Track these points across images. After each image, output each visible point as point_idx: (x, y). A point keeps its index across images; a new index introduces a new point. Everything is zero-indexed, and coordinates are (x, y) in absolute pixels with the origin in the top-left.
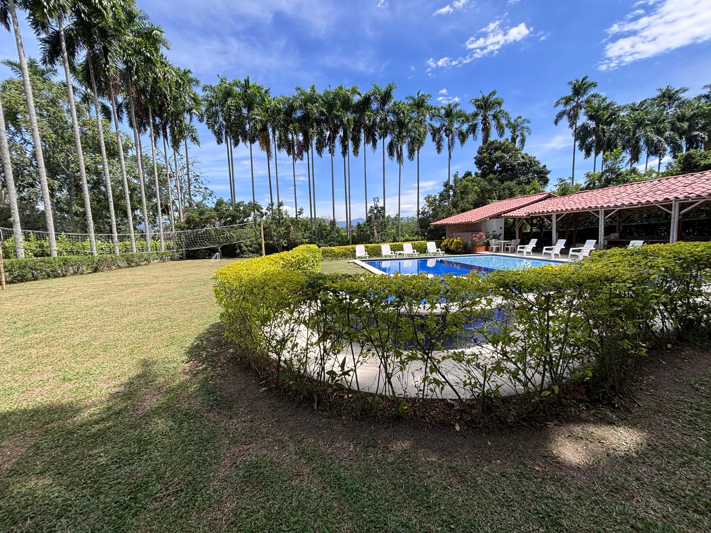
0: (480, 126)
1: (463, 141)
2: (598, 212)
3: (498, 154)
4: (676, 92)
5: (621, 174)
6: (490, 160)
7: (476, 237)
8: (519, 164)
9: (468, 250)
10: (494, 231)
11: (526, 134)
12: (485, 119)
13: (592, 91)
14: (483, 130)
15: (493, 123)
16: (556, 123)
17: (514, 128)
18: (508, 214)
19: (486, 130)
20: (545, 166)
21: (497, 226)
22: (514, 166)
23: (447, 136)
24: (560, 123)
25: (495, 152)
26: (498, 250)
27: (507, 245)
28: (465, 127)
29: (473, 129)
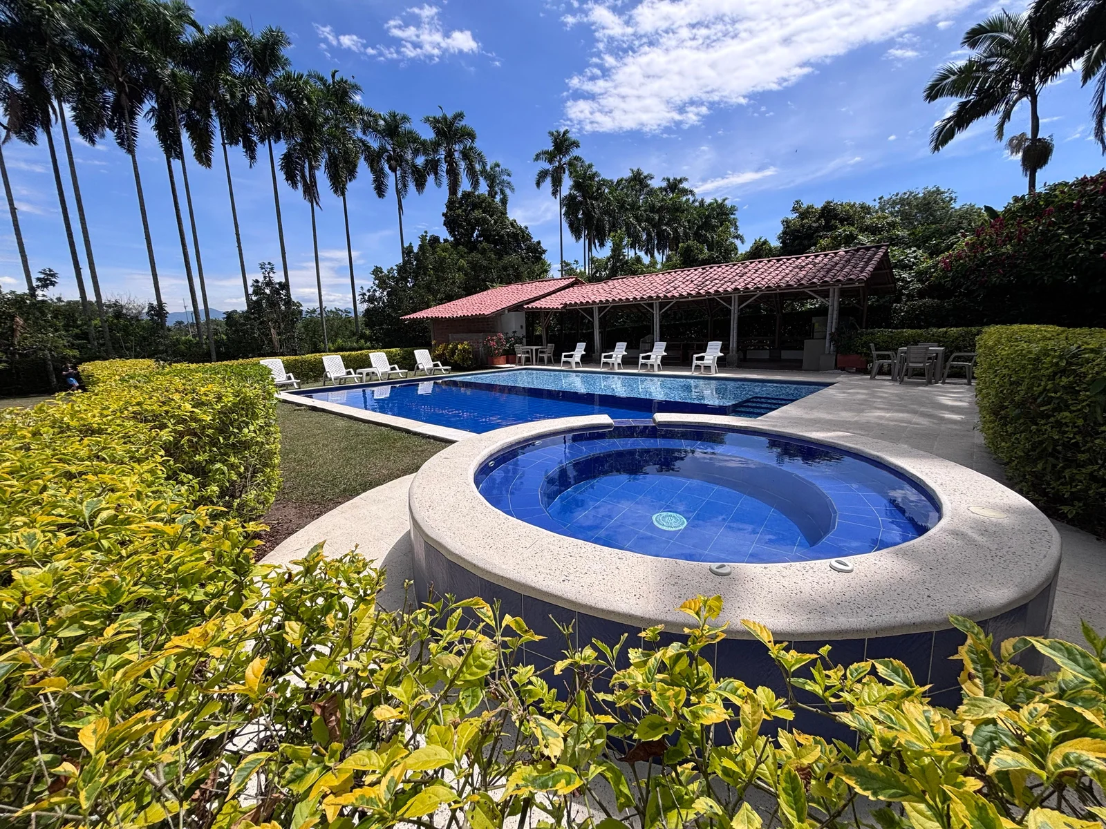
0: (444, 166)
1: (420, 185)
2: (651, 305)
3: (478, 213)
4: (646, 177)
5: (627, 262)
6: (469, 222)
7: (492, 340)
8: (508, 234)
9: (483, 362)
10: (515, 332)
11: (507, 191)
12: (450, 155)
13: (575, 152)
14: (448, 171)
15: (462, 164)
16: (538, 184)
17: (492, 179)
18: (534, 305)
19: (453, 173)
20: (539, 243)
21: (516, 324)
22: (502, 237)
23: (393, 170)
24: (543, 185)
25: (473, 210)
26: (528, 361)
27: (542, 352)
28: (420, 161)
29: (433, 166)
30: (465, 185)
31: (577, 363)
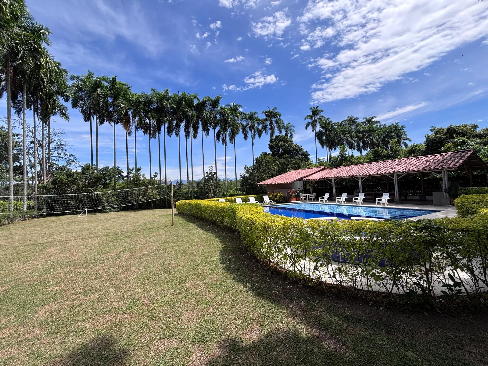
0: (269, 127)
1: (260, 135)
2: (358, 178)
3: (282, 143)
4: (355, 119)
5: (347, 157)
6: (278, 146)
7: (291, 192)
8: (294, 150)
9: (287, 200)
10: (299, 189)
11: (293, 133)
12: (271, 123)
13: (321, 114)
14: (270, 129)
15: (276, 125)
16: (306, 128)
17: (287, 129)
18: (305, 179)
19: (272, 129)
20: (307, 151)
21: (299, 185)
22: (292, 150)
23: (251, 130)
24: (308, 128)
25: (280, 142)
26: (305, 199)
27: (310, 196)
28: (260, 126)
29: (265, 128)
30: (276, 133)
31: (326, 201)
